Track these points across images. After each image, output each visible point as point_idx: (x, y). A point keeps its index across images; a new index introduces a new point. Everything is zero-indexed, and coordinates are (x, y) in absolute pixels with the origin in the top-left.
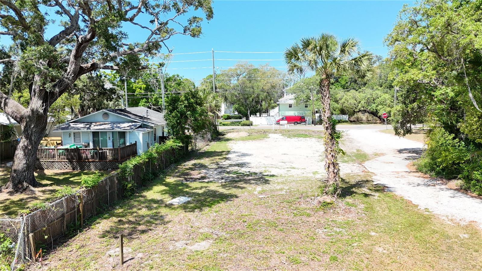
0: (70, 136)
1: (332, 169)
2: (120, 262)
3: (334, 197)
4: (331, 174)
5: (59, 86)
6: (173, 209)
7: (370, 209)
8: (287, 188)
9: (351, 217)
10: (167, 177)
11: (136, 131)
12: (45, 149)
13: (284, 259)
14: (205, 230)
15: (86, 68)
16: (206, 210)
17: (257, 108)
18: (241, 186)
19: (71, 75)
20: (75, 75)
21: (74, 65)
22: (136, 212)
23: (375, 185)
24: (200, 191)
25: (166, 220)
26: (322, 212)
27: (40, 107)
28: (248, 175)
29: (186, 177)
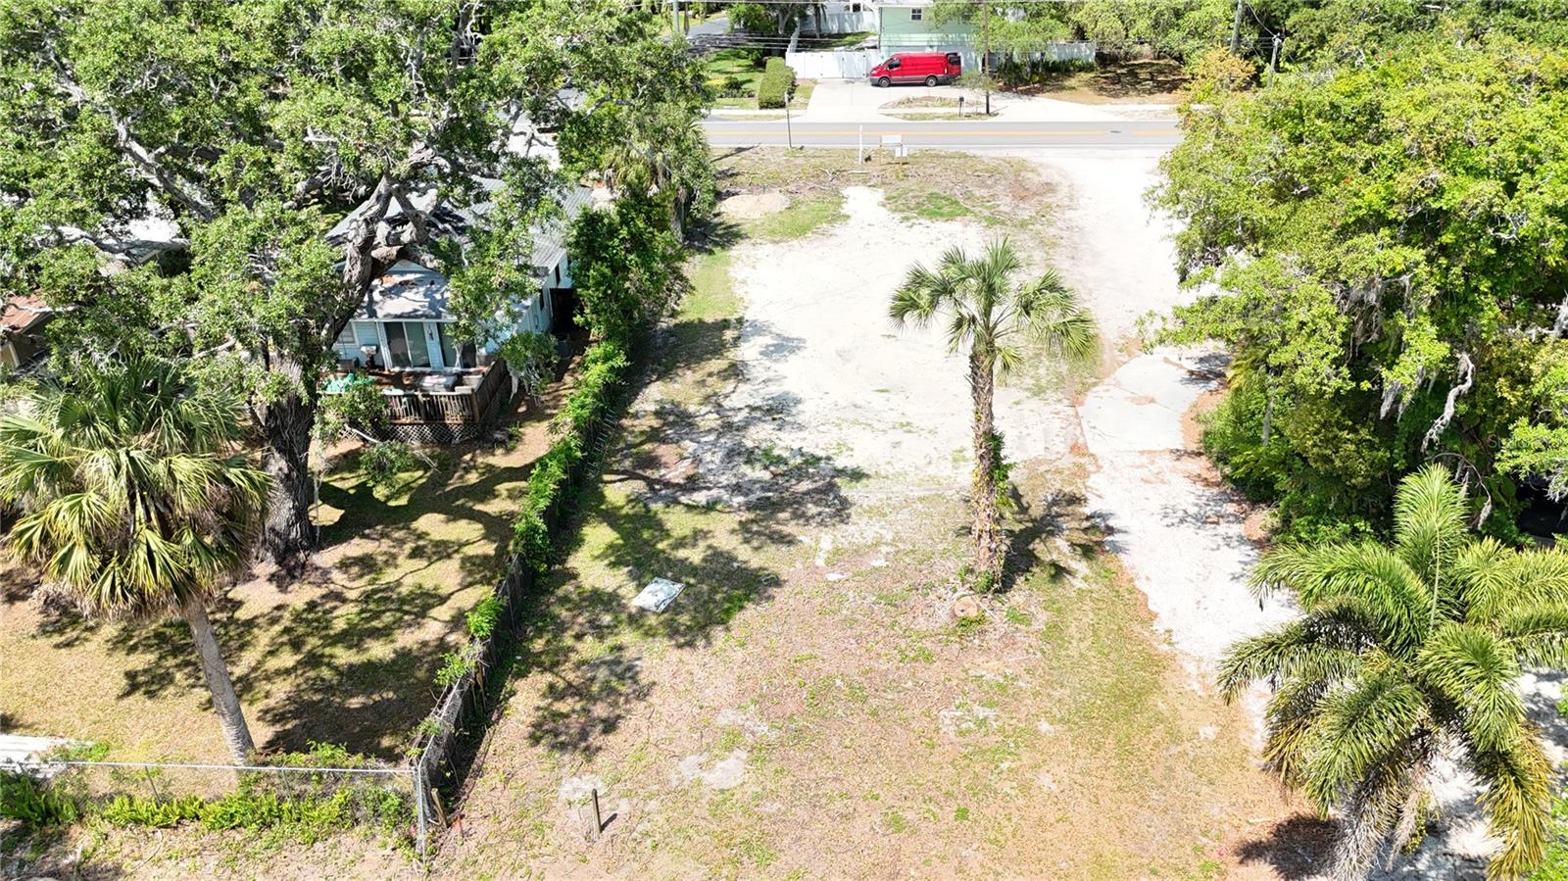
1: (987, 542)
2: (596, 825)
3: (986, 597)
4: (983, 551)
6: (646, 634)
7: (1054, 632)
8: (889, 537)
9: (1014, 661)
10: (606, 477)
14: (727, 718)
16: (718, 632)
18: (786, 530)
21: (359, 265)
23: (1088, 518)
24: (696, 556)
25: (644, 679)
26: (958, 646)
28: (799, 473)
29: (648, 473)
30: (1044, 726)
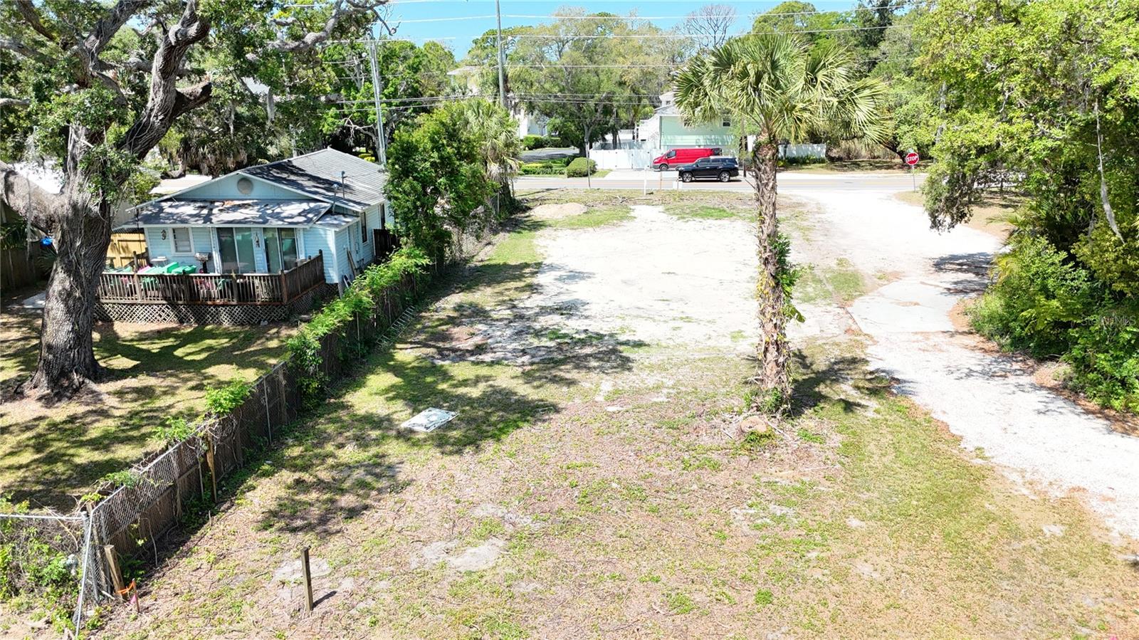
0: (165, 237)
1: (774, 355)
2: (306, 602)
3: (775, 417)
4: (770, 365)
5: (130, 144)
6: (414, 444)
7: (852, 448)
8: (670, 383)
9: (810, 471)
10: (398, 346)
11: (319, 227)
12: (109, 275)
13: (657, 598)
14: (486, 510)
15: (192, 98)
16: (489, 447)
17: (607, 123)
18: (568, 376)
19: (156, 116)
20: (166, 116)
21: (161, 93)
22: (332, 455)
23: (871, 373)
24: (475, 392)
25: (401, 477)
26: (747, 458)
27: (90, 200)
28: (583, 343)
29: (441, 344)
30: (854, 522)
